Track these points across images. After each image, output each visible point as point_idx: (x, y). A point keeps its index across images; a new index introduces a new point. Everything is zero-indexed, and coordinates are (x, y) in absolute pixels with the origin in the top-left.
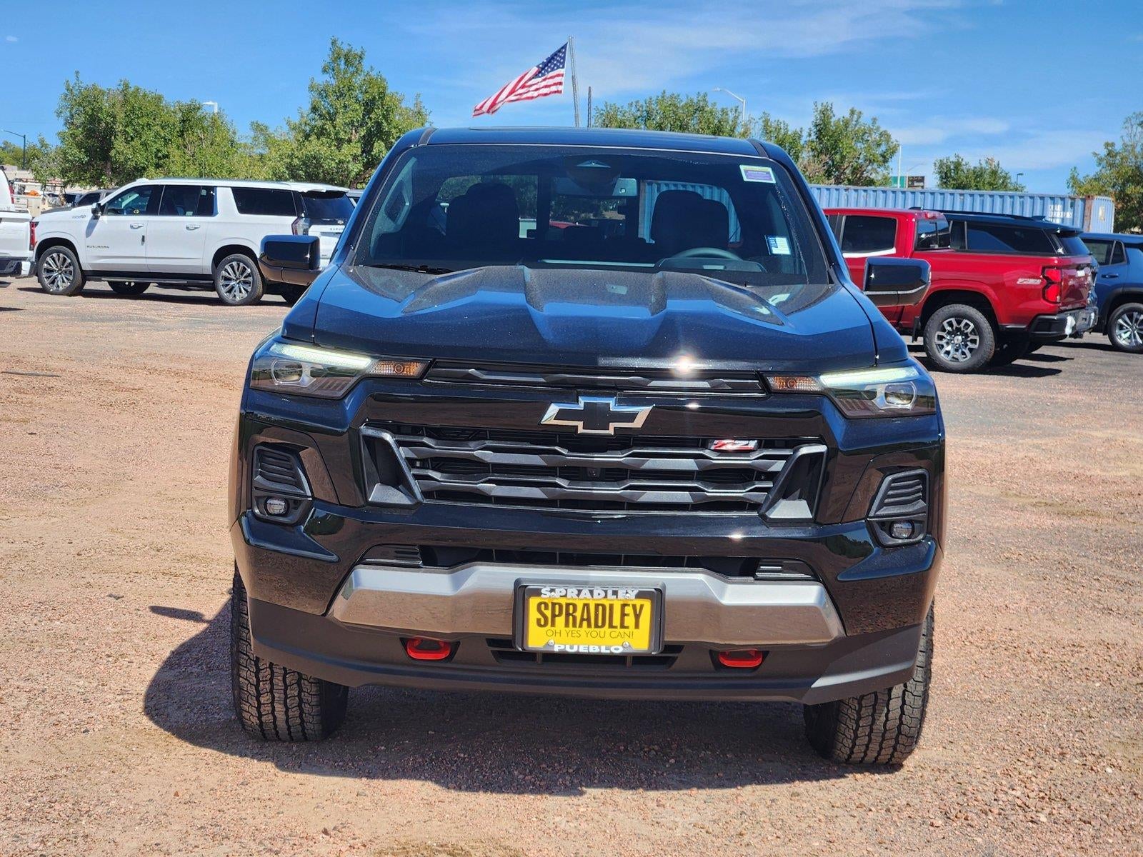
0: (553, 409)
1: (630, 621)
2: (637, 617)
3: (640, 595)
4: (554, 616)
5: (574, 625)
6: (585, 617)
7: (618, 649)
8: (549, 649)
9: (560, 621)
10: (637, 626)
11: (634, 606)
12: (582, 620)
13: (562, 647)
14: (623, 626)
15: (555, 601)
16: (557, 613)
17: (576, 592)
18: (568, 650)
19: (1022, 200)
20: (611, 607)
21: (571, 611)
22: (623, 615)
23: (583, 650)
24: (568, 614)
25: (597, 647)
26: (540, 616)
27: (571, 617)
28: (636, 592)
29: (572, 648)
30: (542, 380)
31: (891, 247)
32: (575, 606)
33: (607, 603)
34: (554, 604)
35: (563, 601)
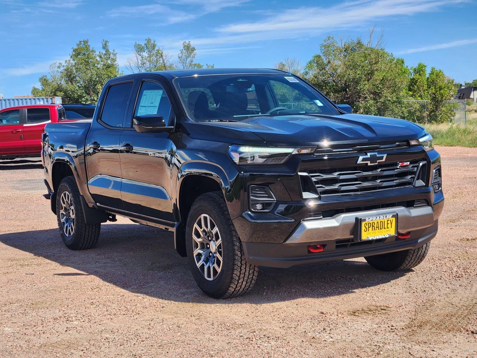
0: (361, 158)
1: (389, 226)
2: (391, 223)
3: (393, 217)
4: (369, 227)
5: (374, 230)
6: (377, 226)
7: (387, 236)
8: (368, 239)
9: (371, 229)
10: (391, 227)
11: (390, 220)
12: (377, 227)
13: (372, 238)
14: (388, 228)
15: (369, 222)
16: (370, 226)
17: (376, 218)
18: (374, 238)
19: (26, 100)
20: (384, 221)
21: (373, 225)
22: (388, 224)
23: (378, 238)
24: (373, 226)
25: (381, 236)
26: (365, 228)
27: (373, 227)
28: (392, 215)
29: (374, 237)
30: (351, 149)
31: (48, 119)
32: (374, 223)
33: (383, 221)
34: (369, 223)
35: (371, 222)
